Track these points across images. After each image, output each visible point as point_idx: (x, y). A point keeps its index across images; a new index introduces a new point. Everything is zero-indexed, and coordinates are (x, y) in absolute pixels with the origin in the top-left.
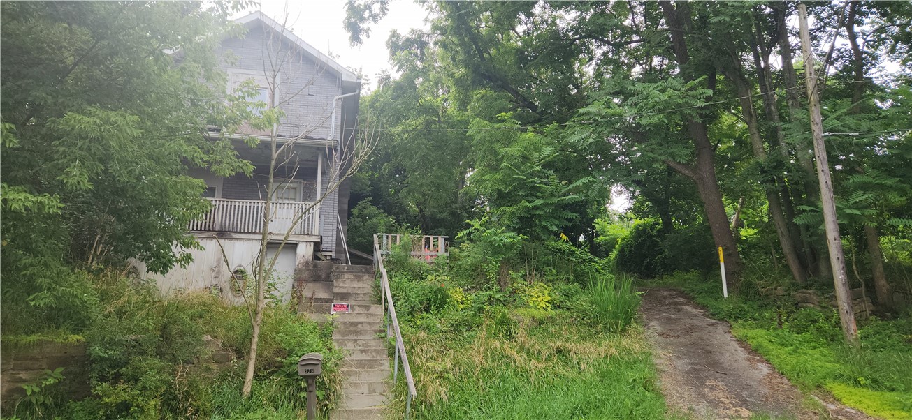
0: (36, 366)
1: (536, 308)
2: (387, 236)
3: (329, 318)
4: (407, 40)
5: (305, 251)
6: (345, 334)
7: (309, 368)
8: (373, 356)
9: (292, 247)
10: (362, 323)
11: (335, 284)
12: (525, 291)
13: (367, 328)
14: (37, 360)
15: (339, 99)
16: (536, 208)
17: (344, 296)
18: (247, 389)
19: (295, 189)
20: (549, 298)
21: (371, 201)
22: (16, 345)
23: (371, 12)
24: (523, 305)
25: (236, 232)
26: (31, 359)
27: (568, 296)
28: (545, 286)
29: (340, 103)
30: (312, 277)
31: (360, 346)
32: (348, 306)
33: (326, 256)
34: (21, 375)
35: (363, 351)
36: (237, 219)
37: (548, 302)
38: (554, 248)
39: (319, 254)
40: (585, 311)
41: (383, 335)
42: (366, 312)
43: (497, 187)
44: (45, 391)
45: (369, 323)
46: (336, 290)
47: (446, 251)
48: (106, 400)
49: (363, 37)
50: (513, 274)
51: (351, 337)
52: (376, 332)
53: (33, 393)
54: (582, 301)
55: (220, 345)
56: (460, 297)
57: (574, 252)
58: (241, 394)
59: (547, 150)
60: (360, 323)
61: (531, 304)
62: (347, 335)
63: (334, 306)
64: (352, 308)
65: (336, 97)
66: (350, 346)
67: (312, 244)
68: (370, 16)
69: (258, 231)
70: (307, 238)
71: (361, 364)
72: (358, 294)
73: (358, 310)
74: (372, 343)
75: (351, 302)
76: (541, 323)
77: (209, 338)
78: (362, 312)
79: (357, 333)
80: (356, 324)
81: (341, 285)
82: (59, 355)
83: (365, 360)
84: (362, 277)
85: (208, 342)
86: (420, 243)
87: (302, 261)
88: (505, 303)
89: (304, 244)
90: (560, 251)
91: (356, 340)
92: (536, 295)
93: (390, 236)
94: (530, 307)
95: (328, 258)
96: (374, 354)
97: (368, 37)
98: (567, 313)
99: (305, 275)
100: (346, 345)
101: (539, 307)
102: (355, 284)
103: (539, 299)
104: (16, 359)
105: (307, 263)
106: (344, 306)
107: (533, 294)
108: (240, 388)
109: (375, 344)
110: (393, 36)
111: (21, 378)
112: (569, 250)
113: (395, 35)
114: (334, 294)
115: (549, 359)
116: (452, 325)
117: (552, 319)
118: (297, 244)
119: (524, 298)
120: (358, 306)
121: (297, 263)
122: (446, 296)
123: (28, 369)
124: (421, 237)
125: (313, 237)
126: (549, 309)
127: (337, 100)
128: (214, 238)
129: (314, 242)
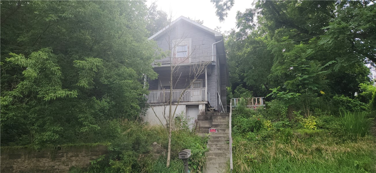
0: (98, 154)
1: (308, 128)
2: (236, 99)
3: (207, 135)
4: (245, 14)
5: (202, 108)
6: (213, 142)
7: (183, 155)
8: (223, 151)
9: (197, 106)
10: (221, 137)
11: (213, 121)
12: (303, 120)
13: (223, 139)
14: (98, 152)
15: (215, 44)
16: (305, 79)
17: (216, 126)
18: (168, 164)
19: (200, 83)
20: (315, 124)
21: (242, 86)
22: (91, 146)
23: (227, 6)
24: (301, 127)
25: (176, 102)
26: (96, 152)
27: (327, 122)
28: (315, 118)
29: (215, 46)
30: (204, 118)
31: (218, 147)
32: (216, 130)
33: (212, 109)
34: (93, 157)
35: (219, 149)
36: (177, 97)
37: (315, 125)
38: (338, 100)
39: (209, 109)
40: (337, 129)
41: (228, 142)
42: (224, 132)
43: (283, 72)
44: (98, 163)
45: (224, 137)
46: (213, 123)
47: (264, 103)
48: (113, 167)
49: (225, 17)
50: (295, 112)
51: (215, 143)
52: (226, 140)
53: (94, 164)
54: (335, 124)
55: (160, 146)
56: (269, 125)
57: (350, 101)
58: (166, 166)
59: (309, 51)
60: (220, 137)
61: (305, 127)
62: (214, 142)
63: (210, 130)
64: (218, 131)
65: (214, 44)
66: (214, 147)
67: (205, 105)
68: (226, 8)
69: (184, 101)
70: (202, 103)
71: (217, 155)
72: (222, 125)
73: (220, 131)
74: (223, 145)
75: (219, 128)
76: (311, 135)
77: (156, 143)
78: (222, 132)
79: (218, 141)
80: (218, 137)
81: (216, 121)
82: (105, 150)
83: (219, 153)
84: (225, 117)
85: (155, 145)
86: (251, 101)
87: (201, 112)
88: (292, 127)
89: (201, 105)
90: (342, 101)
91: (217, 144)
92: (308, 122)
93: (237, 99)
94: (305, 128)
95: (213, 110)
96: (224, 150)
97: (227, 17)
98: (327, 131)
99: (202, 118)
100: (213, 147)
101: (309, 128)
102: (222, 121)
103: (310, 124)
104: (91, 151)
105: (203, 113)
106: (214, 130)
107: (307, 122)
108: (166, 163)
109: (225, 146)
110: (238, 14)
111: (93, 158)
112: (347, 100)
113: (239, 13)
114: (212, 125)
115: (312, 153)
116: (263, 137)
117: (318, 134)
119: (302, 124)
120: (220, 130)
121: (199, 113)
122: (260, 124)
123: (95, 155)
124: (251, 99)
125: (205, 102)
126: (316, 129)
127: (214, 45)
128: (168, 105)
129: (205, 104)
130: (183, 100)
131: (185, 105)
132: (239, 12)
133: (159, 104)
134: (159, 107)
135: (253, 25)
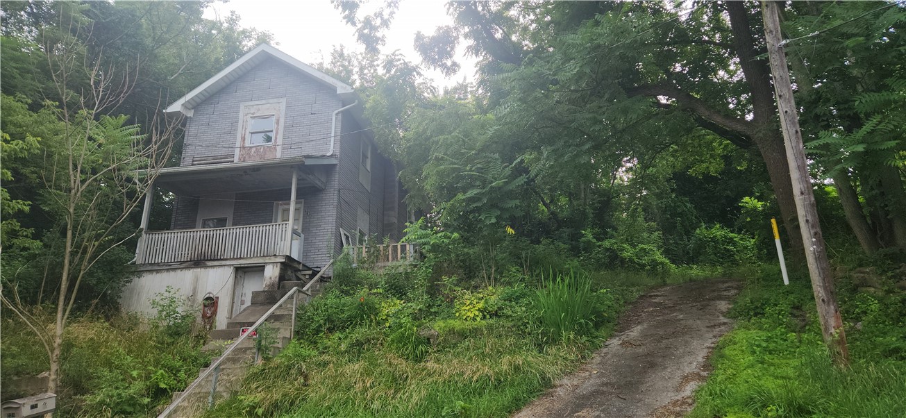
1: (461, 318)
3: (224, 345)
4: (433, 38)
5: (272, 272)
9: (260, 269)
15: (339, 113)
29: (340, 116)
30: (267, 299)
37: (480, 310)
63: (243, 330)
65: (336, 112)
67: (279, 265)
69: (231, 257)
70: (273, 260)
86: (387, 253)
87: (268, 283)
89: (271, 266)
92: (472, 302)
94: (455, 318)
99: (261, 298)
103: (471, 307)
105: (272, 285)
110: (416, 40)
113: (419, 37)
117: (479, 331)
118: (264, 266)
121: (265, 285)
125: (279, 257)
126: (478, 319)
127: (337, 114)
128: (191, 268)
129: (281, 263)
130: (234, 253)
131: (232, 268)
132: (419, 33)
133: (170, 265)
134: (168, 273)
135: (452, 66)
